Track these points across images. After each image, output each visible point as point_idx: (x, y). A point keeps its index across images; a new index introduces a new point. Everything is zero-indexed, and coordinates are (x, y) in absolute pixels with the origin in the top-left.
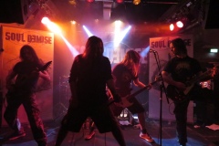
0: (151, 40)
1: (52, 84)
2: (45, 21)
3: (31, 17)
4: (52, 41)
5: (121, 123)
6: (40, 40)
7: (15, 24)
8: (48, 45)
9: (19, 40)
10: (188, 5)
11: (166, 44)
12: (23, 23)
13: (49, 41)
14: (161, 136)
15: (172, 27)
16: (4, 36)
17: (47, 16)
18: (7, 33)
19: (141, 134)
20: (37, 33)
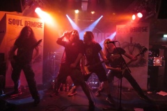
1: (42, 58)
2: (38, 11)
3: (27, 8)
4: (43, 26)
6: (34, 24)
7: (15, 13)
8: (39, 29)
9: (18, 25)
11: (129, 30)
12: (21, 12)
13: (40, 26)
15: (134, 17)
16: (7, 22)
17: (40, 7)
18: (9, 20)
20: (32, 20)
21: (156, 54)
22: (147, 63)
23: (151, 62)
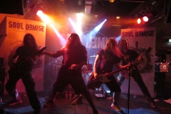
0: (123, 30)
2: (40, 13)
3: (29, 10)
4: (45, 30)
5: (97, 95)
6: (35, 28)
7: (16, 15)
8: (41, 32)
9: (19, 28)
10: (153, 4)
11: (134, 34)
12: (22, 14)
13: (42, 30)
14: (128, 107)
15: (139, 21)
16: (8, 25)
17: (41, 9)
18: (10, 22)
19: (112, 105)
20: (34, 23)
21: (163, 59)
22: (154, 68)
23: (158, 68)
